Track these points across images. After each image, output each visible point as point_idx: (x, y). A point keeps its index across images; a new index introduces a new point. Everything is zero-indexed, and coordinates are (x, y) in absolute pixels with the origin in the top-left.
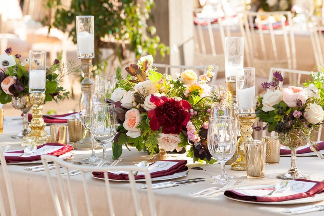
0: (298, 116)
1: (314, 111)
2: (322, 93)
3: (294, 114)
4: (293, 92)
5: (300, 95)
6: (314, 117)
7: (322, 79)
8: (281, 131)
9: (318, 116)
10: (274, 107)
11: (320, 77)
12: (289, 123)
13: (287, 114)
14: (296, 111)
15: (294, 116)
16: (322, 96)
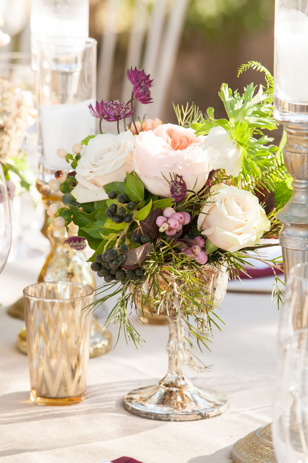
0: (170, 229)
1: (225, 212)
2: (249, 160)
3: (160, 220)
4: (169, 145)
5: (186, 159)
6: (227, 233)
7: (254, 113)
8: (113, 277)
9: (238, 230)
10: (107, 188)
11: (248, 104)
12: (139, 253)
13: (138, 222)
14: (169, 211)
15: (158, 228)
16: (248, 171)
